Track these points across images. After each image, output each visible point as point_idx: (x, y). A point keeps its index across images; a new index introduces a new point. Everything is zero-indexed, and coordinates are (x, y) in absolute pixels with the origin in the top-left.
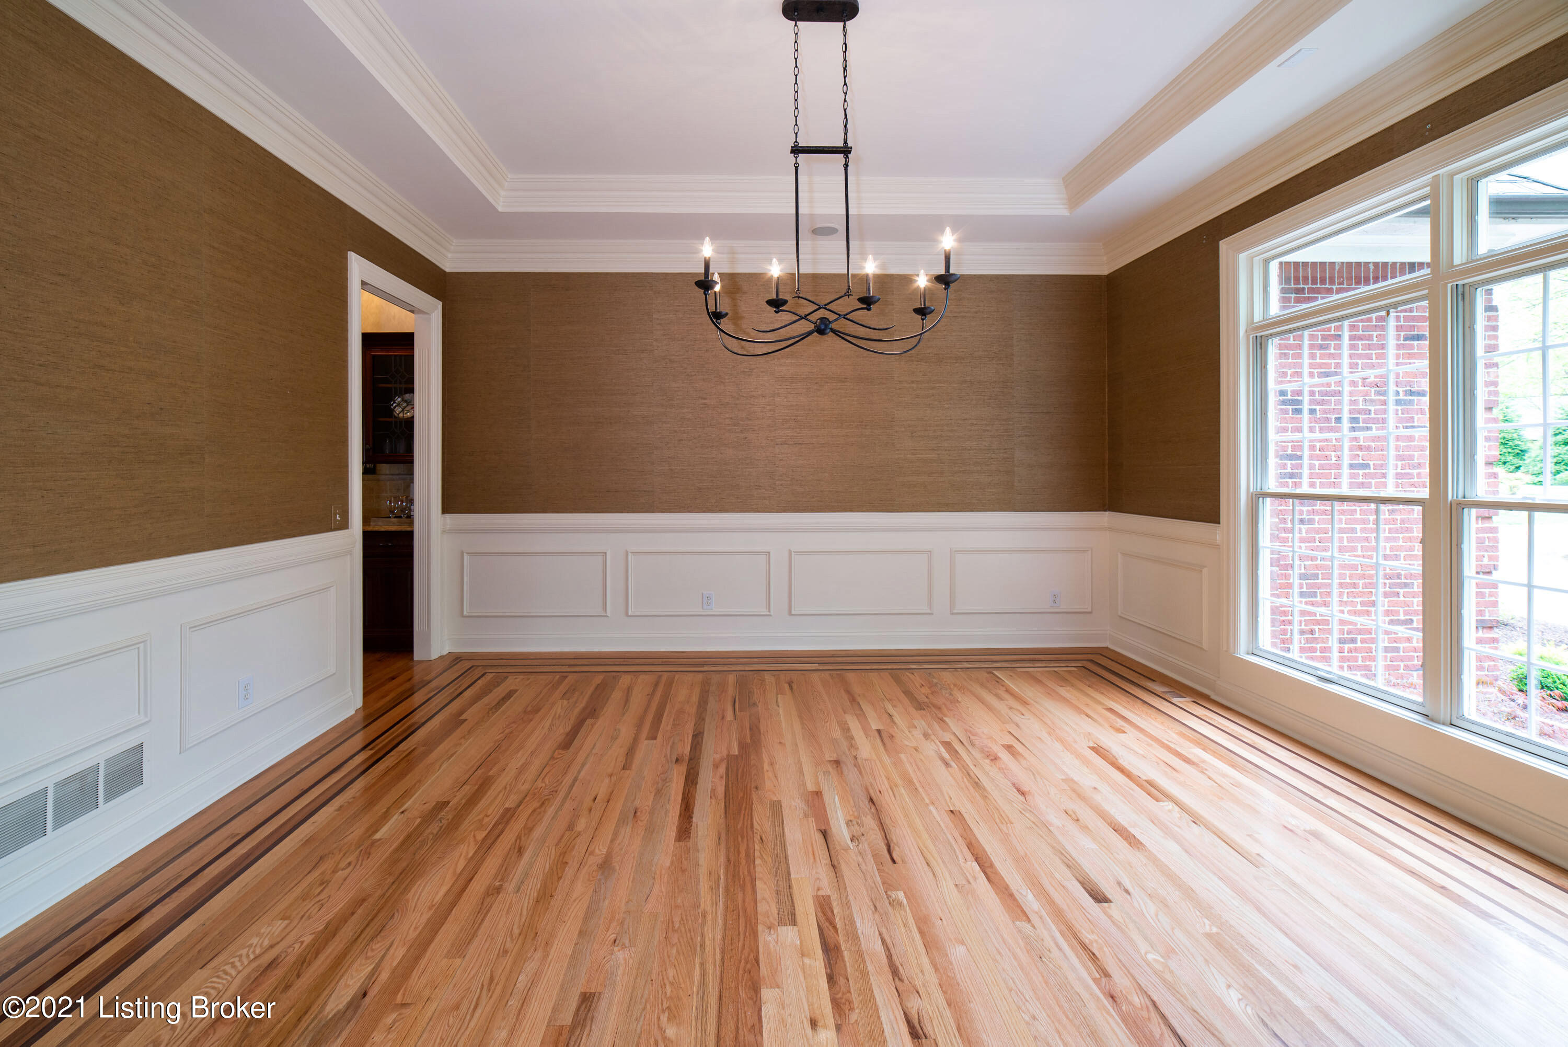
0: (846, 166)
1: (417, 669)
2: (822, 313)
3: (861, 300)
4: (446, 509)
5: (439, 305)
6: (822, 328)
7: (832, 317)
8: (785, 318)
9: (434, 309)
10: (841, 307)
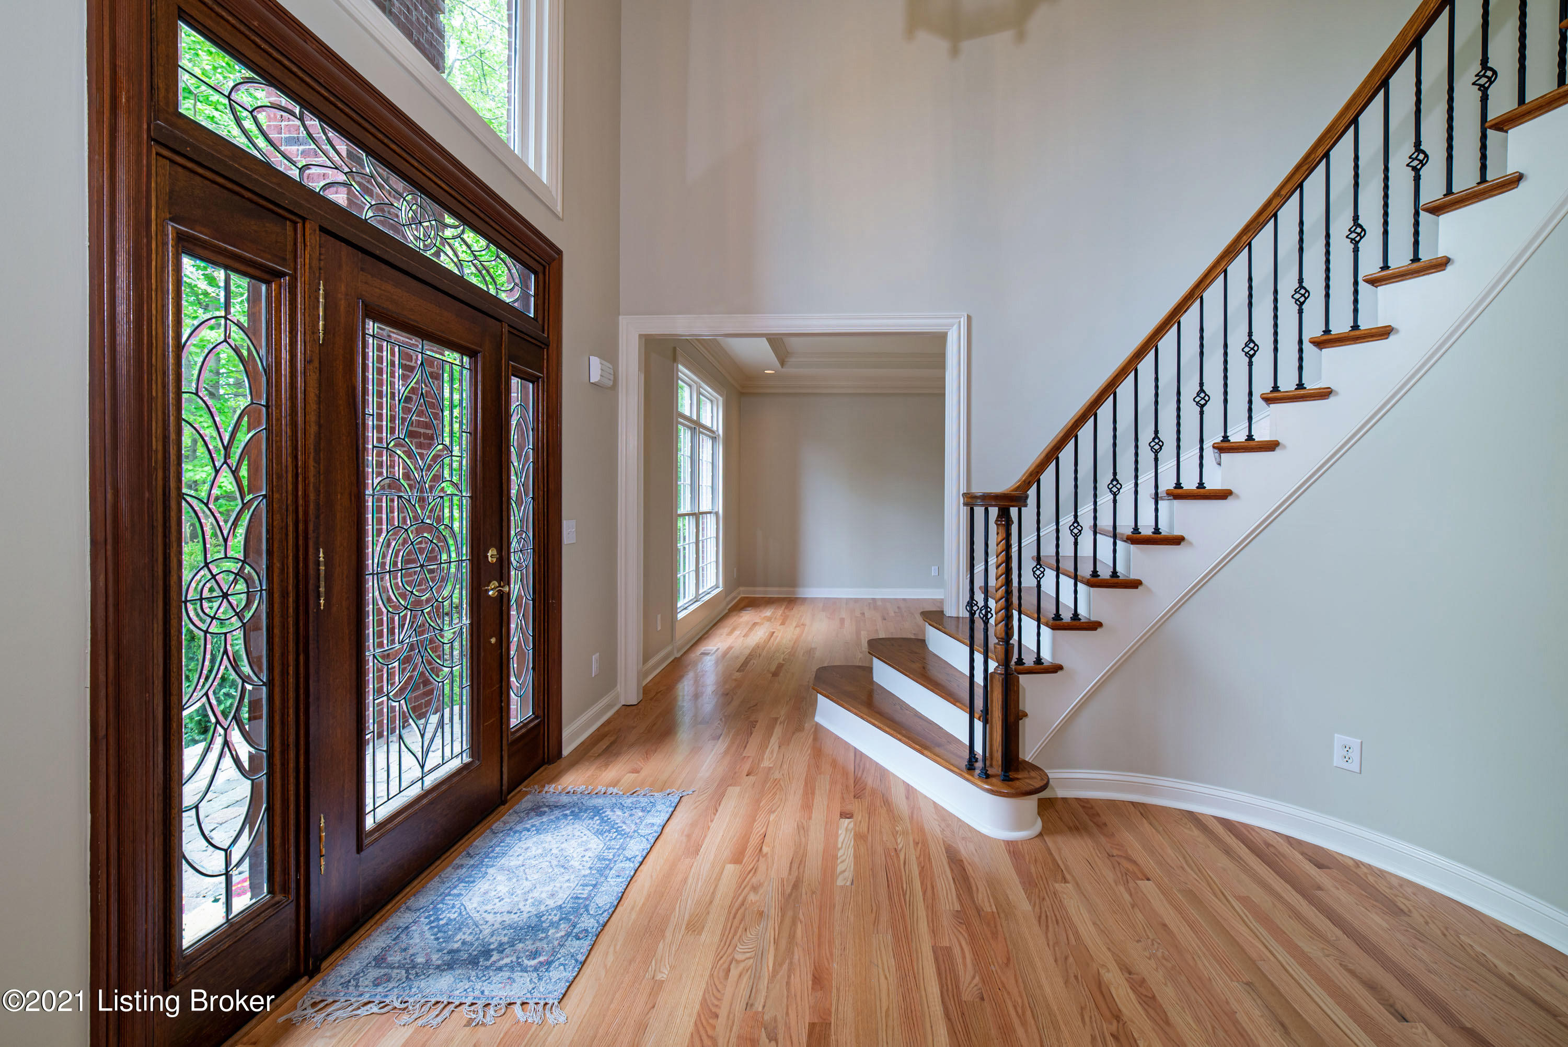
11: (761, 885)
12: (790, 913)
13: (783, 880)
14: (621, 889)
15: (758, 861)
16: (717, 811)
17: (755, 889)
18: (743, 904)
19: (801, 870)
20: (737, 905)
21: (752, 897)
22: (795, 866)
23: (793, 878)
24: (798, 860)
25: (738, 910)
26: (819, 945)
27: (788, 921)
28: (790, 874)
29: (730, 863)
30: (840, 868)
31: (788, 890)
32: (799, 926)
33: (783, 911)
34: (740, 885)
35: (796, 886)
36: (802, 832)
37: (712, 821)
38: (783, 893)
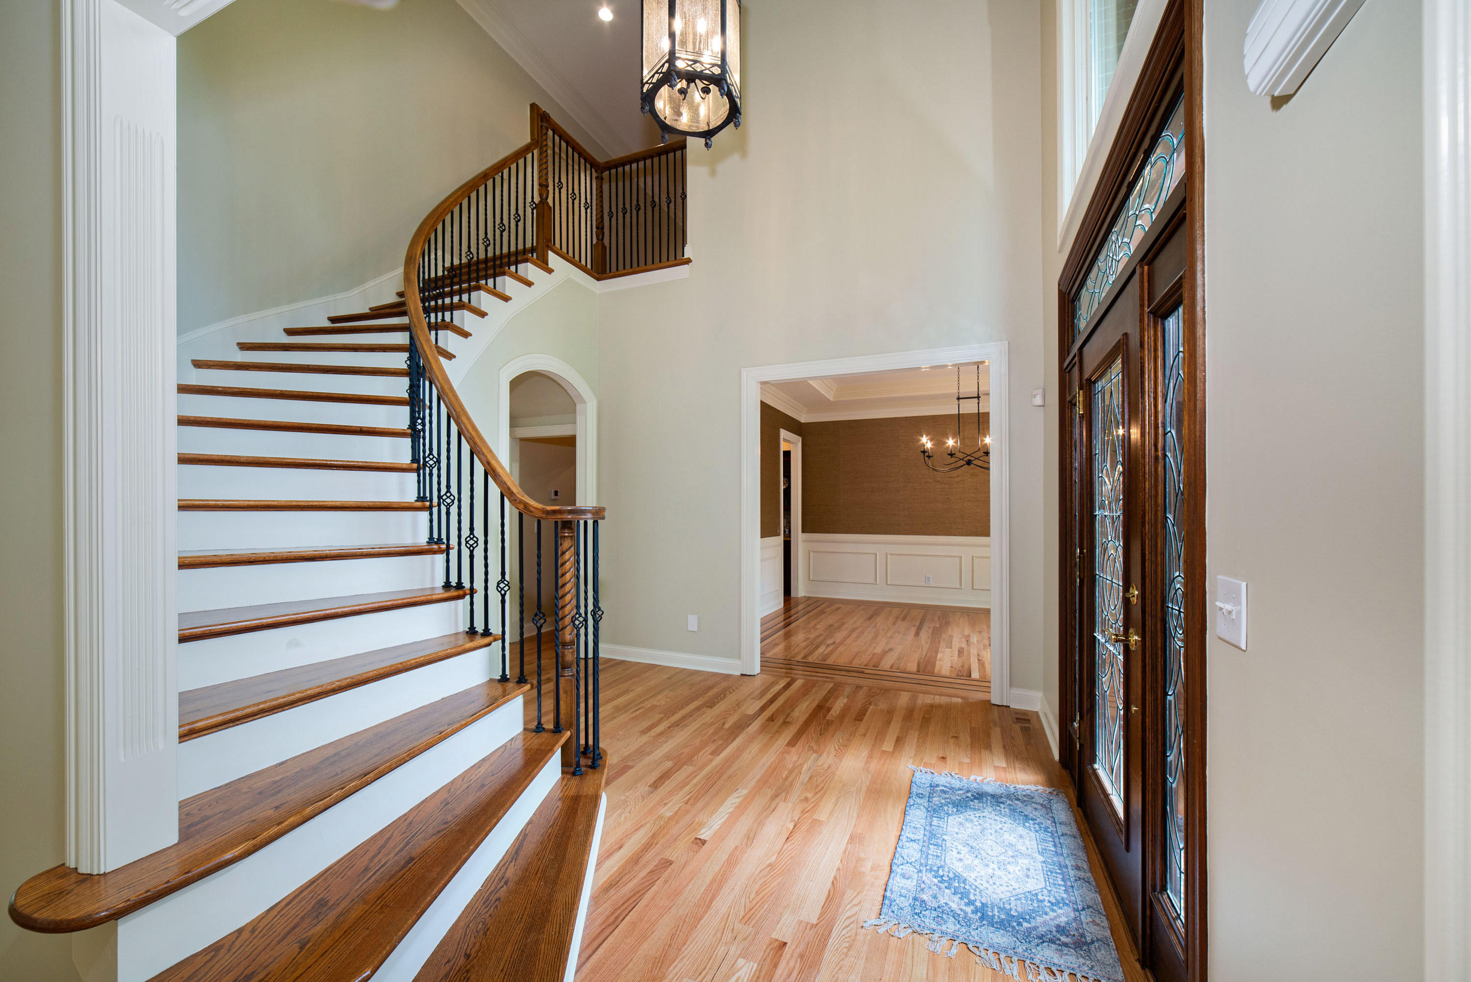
0: (978, 403)
1: (792, 601)
2: (969, 458)
3: (984, 453)
4: (803, 532)
5: (800, 439)
6: (969, 463)
7: (972, 459)
8: (953, 460)
9: (798, 440)
10: (976, 455)
11: (802, 801)
12: (787, 783)
13: (784, 801)
14: (908, 818)
15: (799, 818)
16: (833, 883)
17: (806, 799)
18: (816, 793)
19: (767, 805)
20: (821, 793)
21: (809, 795)
22: (773, 806)
23: (777, 800)
24: (769, 810)
25: (820, 791)
26: (775, 769)
27: (790, 779)
28: (778, 804)
29: (822, 821)
30: (738, 801)
31: (783, 794)
32: (784, 776)
33: (791, 785)
34: (816, 805)
35: (776, 796)
36: (751, 835)
37: (838, 869)
38: (787, 793)
